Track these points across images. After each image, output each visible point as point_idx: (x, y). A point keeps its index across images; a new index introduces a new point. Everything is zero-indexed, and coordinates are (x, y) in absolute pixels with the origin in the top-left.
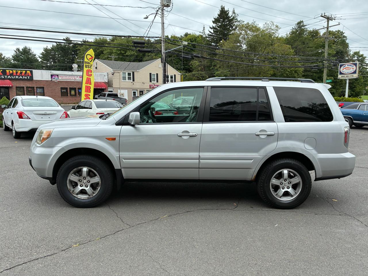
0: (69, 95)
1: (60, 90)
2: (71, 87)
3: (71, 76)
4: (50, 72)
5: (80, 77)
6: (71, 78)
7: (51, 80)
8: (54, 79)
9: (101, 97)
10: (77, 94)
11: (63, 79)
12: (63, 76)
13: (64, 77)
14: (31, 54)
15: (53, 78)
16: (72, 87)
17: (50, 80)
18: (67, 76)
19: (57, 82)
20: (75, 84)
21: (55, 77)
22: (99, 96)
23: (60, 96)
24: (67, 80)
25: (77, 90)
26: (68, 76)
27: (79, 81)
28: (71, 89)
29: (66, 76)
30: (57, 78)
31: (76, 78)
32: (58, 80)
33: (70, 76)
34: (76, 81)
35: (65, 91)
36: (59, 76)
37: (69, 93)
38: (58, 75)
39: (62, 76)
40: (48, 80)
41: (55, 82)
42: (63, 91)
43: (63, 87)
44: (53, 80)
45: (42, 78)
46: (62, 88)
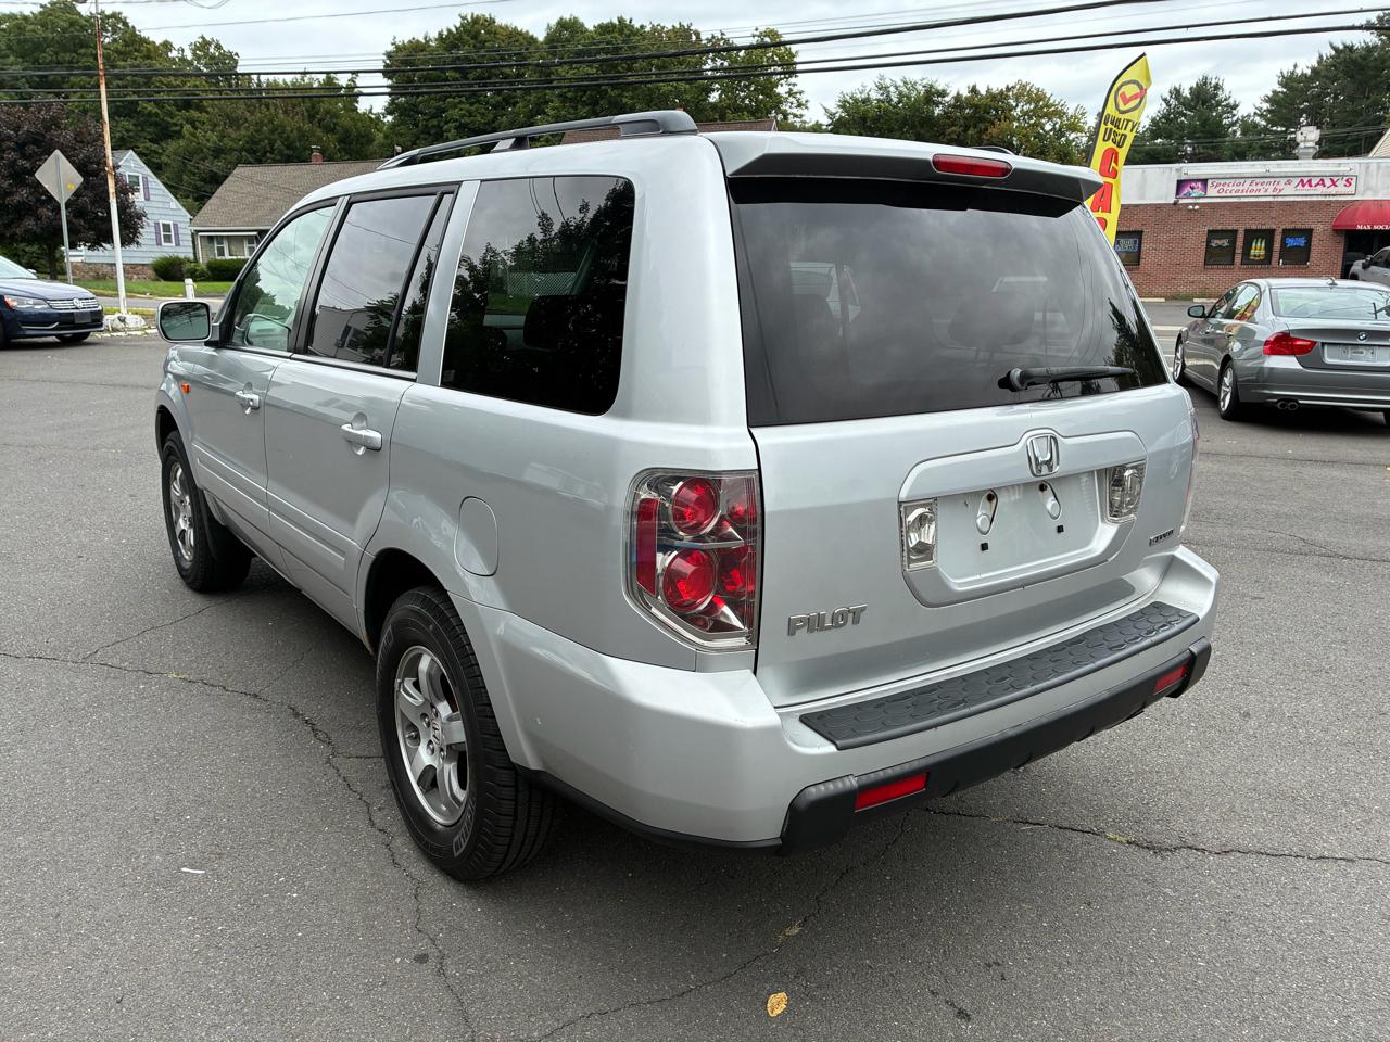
0: (1238, 258)
1: (1205, 239)
2: (1254, 227)
3: (1261, 180)
4: (1177, 170)
5: (1302, 181)
6: (1259, 186)
7: (1175, 204)
8: (1188, 196)
9: (1373, 268)
10: (1276, 256)
11: (1224, 194)
12: (1228, 181)
13: (1230, 188)
14: (1219, 103)
15: (1185, 192)
16: (1259, 227)
17: (1171, 200)
18: (1242, 181)
19: (1197, 207)
20: (1274, 214)
21: (1192, 188)
22: (1365, 267)
23: (1202, 264)
24: (1243, 200)
25: (1278, 238)
26: (1249, 181)
27: (1292, 199)
28: (1251, 235)
29: (1238, 181)
30: (1199, 192)
31: (1281, 186)
32: (1201, 201)
33: (1258, 180)
34: (1280, 199)
35: (1225, 243)
36: (1210, 182)
37: (1239, 250)
38: (1204, 182)
39: (1222, 182)
40: (1164, 202)
41: (1190, 210)
42: (1215, 243)
43: (1219, 227)
44: (1181, 201)
45: (1142, 197)
46: (1212, 234)
